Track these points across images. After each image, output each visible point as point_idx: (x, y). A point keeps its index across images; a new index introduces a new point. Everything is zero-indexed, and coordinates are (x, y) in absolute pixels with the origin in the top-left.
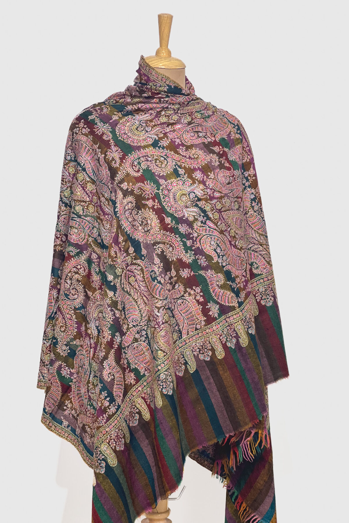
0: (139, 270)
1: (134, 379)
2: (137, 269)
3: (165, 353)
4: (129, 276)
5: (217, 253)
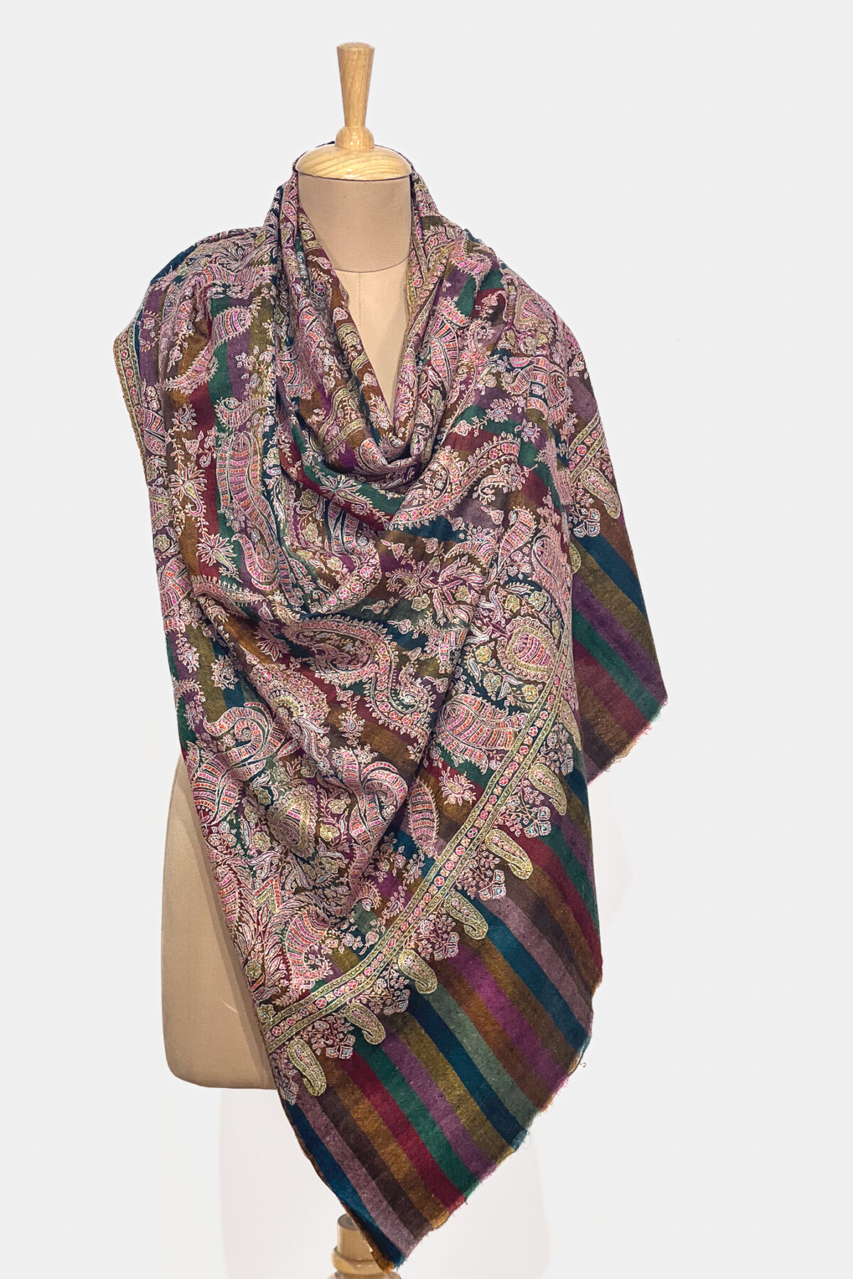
0: (467, 564)
1: (470, 789)
2: (461, 567)
4: (452, 593)
5: (540, 397)
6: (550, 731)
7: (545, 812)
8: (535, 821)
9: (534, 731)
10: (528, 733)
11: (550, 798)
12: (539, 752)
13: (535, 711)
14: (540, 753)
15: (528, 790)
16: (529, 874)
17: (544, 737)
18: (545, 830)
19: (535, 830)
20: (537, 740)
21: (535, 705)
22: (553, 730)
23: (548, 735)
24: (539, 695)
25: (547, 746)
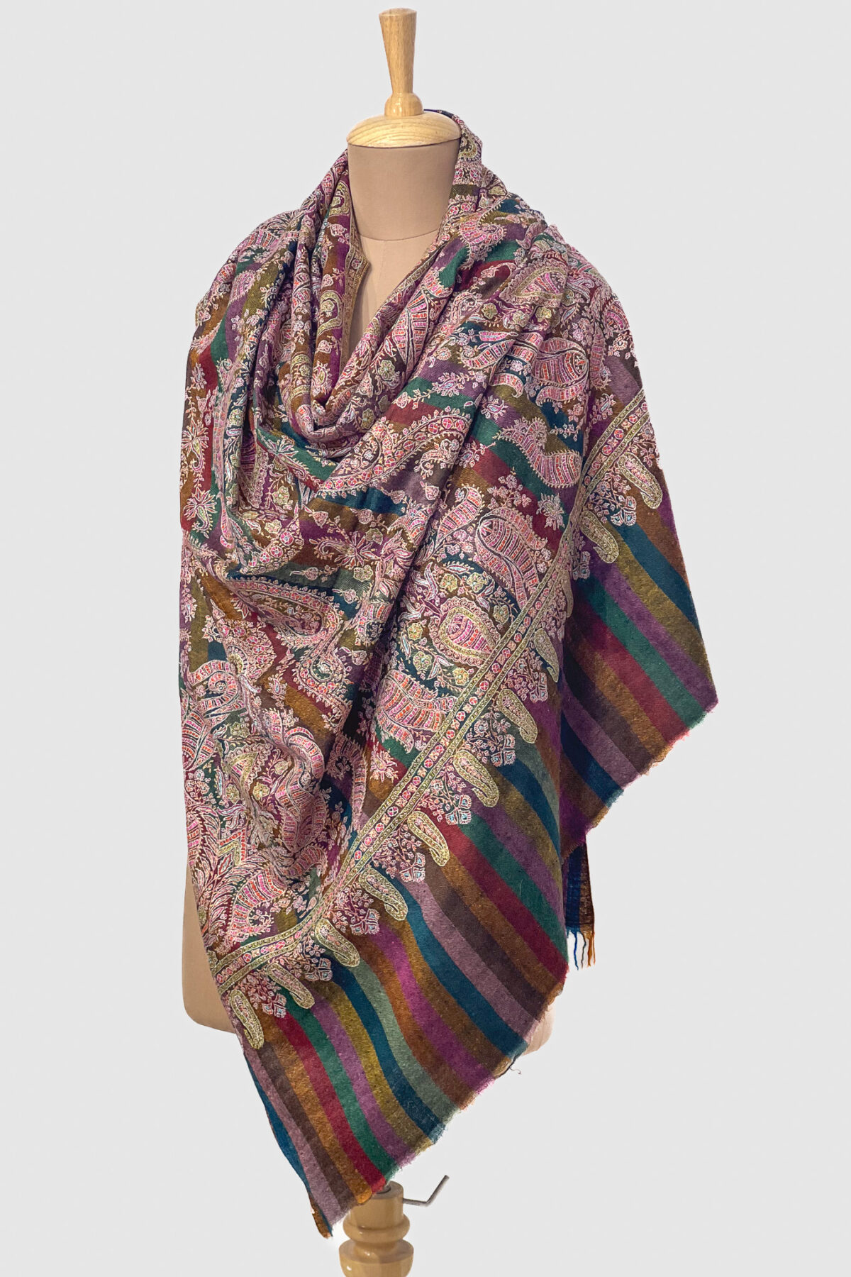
1: (393, 766)
2: (397, 540)
3: (471, 668)
4: (386, 566)
6: (479, 718)
7: (466, 801)
8: (456, 808)
9: (462, 715)
10: (455, 718)
11: (473, 787)
12: (465, 738)
13: (464, 695)
14: (466, 740)
15: (452, 776)
16: (446, 861)
17: (471, 724)
18: (465, 819)
19: (456, 818)
20: (464, 726)
21: (464, 690)
22: (483, 717)
23: (475, 722)
24: (470, 679)
25: (474, 733)
